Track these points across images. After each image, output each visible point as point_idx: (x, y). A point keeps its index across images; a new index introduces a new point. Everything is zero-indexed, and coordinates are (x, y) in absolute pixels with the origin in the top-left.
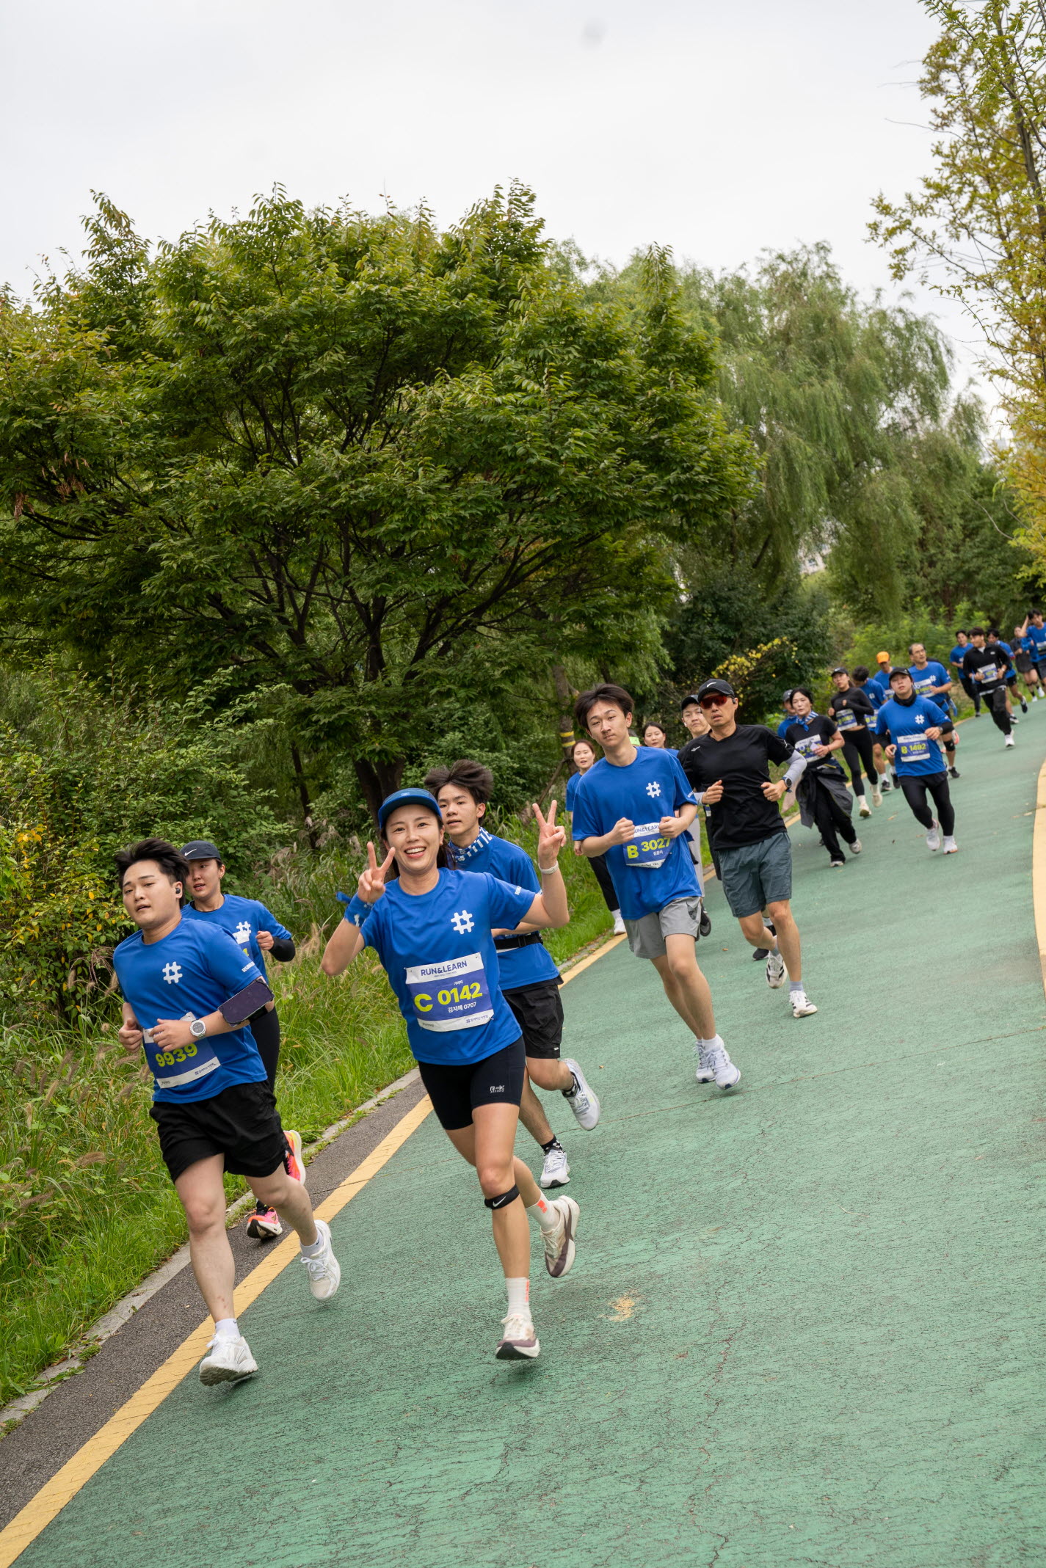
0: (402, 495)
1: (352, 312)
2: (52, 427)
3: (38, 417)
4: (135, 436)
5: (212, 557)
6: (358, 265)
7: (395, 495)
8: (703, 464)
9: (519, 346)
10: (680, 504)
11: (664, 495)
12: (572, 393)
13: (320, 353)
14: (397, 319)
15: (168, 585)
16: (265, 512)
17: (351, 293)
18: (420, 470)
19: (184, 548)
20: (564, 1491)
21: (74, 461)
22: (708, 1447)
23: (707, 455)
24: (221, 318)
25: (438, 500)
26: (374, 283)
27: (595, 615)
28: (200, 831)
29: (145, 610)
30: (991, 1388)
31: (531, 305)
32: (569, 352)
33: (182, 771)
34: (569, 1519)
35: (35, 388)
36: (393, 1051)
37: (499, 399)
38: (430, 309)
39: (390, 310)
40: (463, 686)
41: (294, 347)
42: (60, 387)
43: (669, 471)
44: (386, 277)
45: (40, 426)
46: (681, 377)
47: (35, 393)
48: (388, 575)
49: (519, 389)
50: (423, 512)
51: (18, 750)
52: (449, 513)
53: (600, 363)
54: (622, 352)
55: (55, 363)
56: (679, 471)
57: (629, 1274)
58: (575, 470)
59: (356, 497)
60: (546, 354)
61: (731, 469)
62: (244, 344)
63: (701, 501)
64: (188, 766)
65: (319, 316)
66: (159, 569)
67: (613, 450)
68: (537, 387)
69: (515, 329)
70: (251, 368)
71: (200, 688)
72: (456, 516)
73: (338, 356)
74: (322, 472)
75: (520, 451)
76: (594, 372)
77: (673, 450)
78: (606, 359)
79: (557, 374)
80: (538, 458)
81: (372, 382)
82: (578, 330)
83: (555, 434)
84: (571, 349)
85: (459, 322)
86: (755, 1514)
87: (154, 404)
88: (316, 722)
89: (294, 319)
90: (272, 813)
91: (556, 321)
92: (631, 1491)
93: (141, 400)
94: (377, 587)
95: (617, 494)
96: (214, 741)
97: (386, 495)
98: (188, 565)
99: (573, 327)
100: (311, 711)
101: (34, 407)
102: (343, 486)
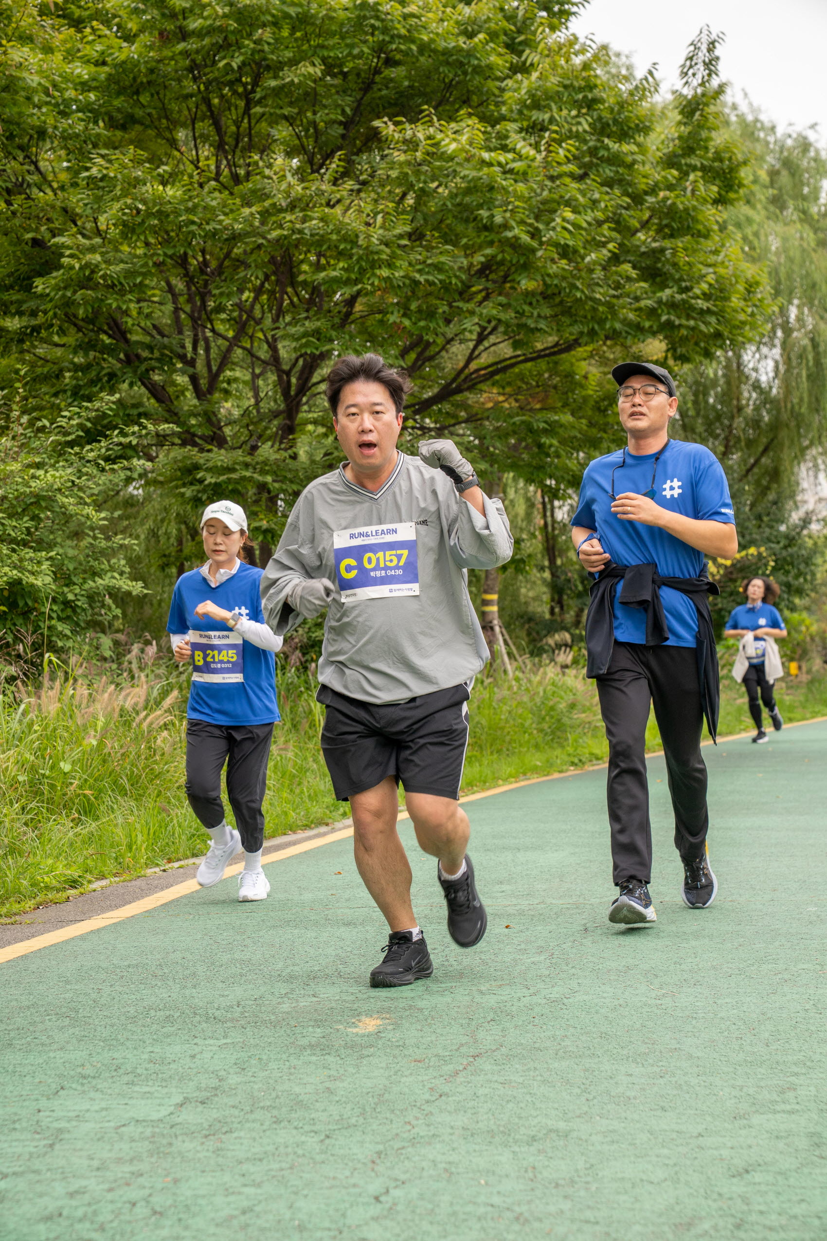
0: (352, 240)
1: (342, 25)
4: (64, 114)
5: (122, 266)
7: (345, 239)
8: (705, 286)
9: (523, 103)
10: (668, 328)
11: (652, 312)
12: (572, 168)
13: (293, 62)
14: (390, 42)
15: (65, 288)
16: (194, 228)
18: (379, 218)
19: (92, 249)
20: (235, 1135)
22: (414, 1122)
25: (393, 256)
27: (545, 431)
28: (39, 563)
30: (756, 1120)
31: (548, 60)
32: (579, 123)
33: (32, 495)
34: (229, 1154)
37: (486, 155)
38: (432, 41)
39: (385, 30)
41: (266, 48)
43: (663, 286)
46: (701, 186)
49: (514, 150)
50: (375, 265)
52: (402, 273)
53: (611, 144)
54: (640, 139)
56: (675, 289)
58: (556, 256)
59: (300, 232)
60: (552, 120)
61: (735, 301)
62: (210, 31)
63: (693, 329)
64: (42, 489)
65: (304, 20)
66: (59, 267)
67: (604, 245)
68: (532, 152)
69: (525, 84)
70: (214, 63)
71: (75, 409)
72: (410, 278)
73: (314, 70)
74: (268, 196)
75: (498, 219)
76: (602, 153)
77: (675, 265)
78: (620, 141)
79: (559, 143)
80: (516, 231)
81: (348, 111)
82: (595, 101)
83: (541, 211)
84: (582, 120)
85: (462, 64)
86: (446, 1170)
87: (94, 84)
88: (201, 481)
89: (273, 16)
90: (127, 570)
91: (572, 85)
92: (312, 1141)
93: (79, 77)
94: (304, 341)
95: (598, 296)
96: (79, 471)
97: (334, 237)
98: (94, 269)
99: (590, 96)
100: (197, 467)
102: (289, 217)
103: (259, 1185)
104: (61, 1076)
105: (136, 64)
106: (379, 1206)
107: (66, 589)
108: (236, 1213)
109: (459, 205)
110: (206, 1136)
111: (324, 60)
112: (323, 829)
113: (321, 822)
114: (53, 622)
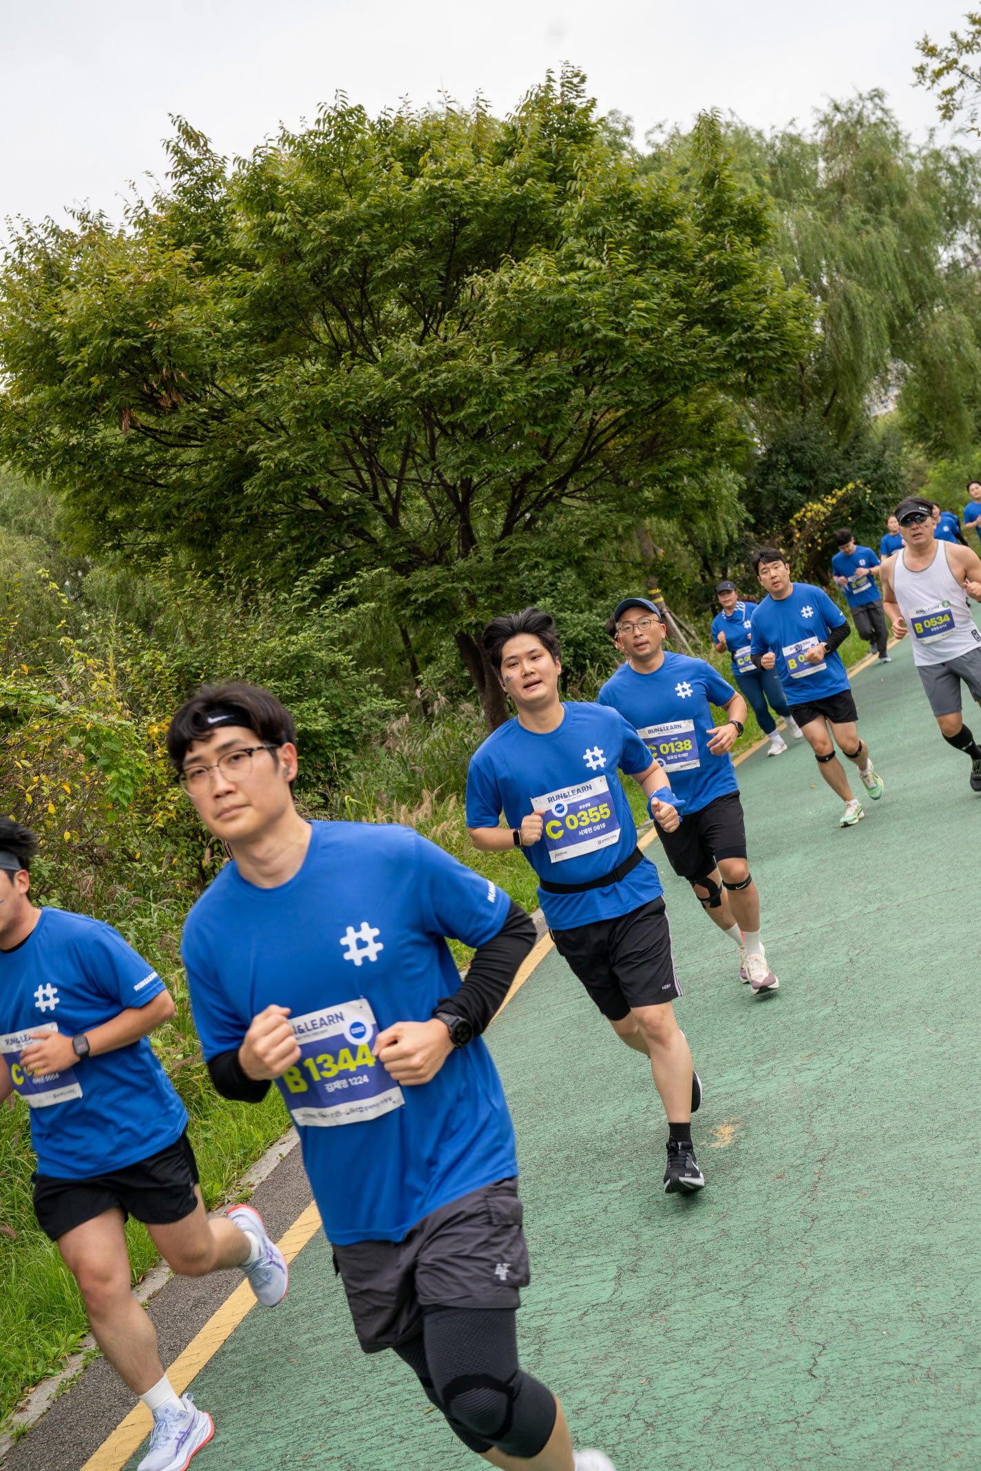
0: (477, 379)
1: (419, 208)
2: (150, 344)
3: (136, 336)
4: (227, 346)
5: (306, 454)
6: (421, 162)
7: (471, 380)
8: (763, 322)
9: (579, 225)
10: (743, 362)
11: (728, 356)
12: (632, 266)
13: (392, 250)
14: (462, 210)
15: (268, 484)
16: (351, 407)
17: (416, 189)
18: (494, 355)
19: (280, 447)
20: (673, 1309)
21: (172, 374)
22: (805, 1262)
23: (766, 313)
24: (297, 226)
25: (512, 382)
26: (437, 178)
27: (669, 478)
28: (315, 711)
29: (249, 509)
31: (588, 184)
32: (627, 227)
33: (293, 657)
34: (678, 1334)
35: (131, 309)
37: (562, 279)
38: (492, 198)
39: (455, 202)
40: (549, 558)
41: (366, 247)
42: (154, 306)
43: (730, 331)
44: (448, 171)
45: (138, 345)
46: (736, 240)
47: (131, 313)
48: (471, 457)
49: (582, 267)
50: (500, 393)
51: (143, 648)
52: (524, 393)
53: (657, 234)
54: (678, 221)
55: (147, 283)
56: (740, 331)
57: (728, 1103)
58: (640, 340)
59: (435, 385)
60: (605, 230)
61: (791, 324)
62: (319, 249)
63: (763, 358)
64: (299, 651)
65: (388, 215)
66: (259, 469)
67: (675, 317)
68: (598, 264)
69: (576, 207)
70: (329, 271)
71: (305, 578)
72: (530, 395)
73: (407, 252)
74: (402, 364)
75: (587, 327)
76: (652, 243)
77: (734, 311)
78: (663, 230)
79: (617, 249)
80: (603, 332)
81: (443, 273)
82: (634, 204)
83: (618, 308)
84: (628, 223)
85: (520, 207)
86: (851, 1322)
87: (242, 313)
88: (415, 601)
89: (364, 221)
90: (381, 690)
91: (612, 198)
93: (229, 311)
94: (463, 469)
95: (682, 360)
96: (322, 626)
97: (463, 381)
98: (285, 463)
99: (629, 202)
100: (408, 591)
101: (132, 327)
102: (423, 376)
103: (713, 1374)
105: (269, 288)
106: (817, 1382)
107: (339, 721)
108: (709, 1413)
110: (651, 1315)
111: (413, 241)
114: (338, 751)
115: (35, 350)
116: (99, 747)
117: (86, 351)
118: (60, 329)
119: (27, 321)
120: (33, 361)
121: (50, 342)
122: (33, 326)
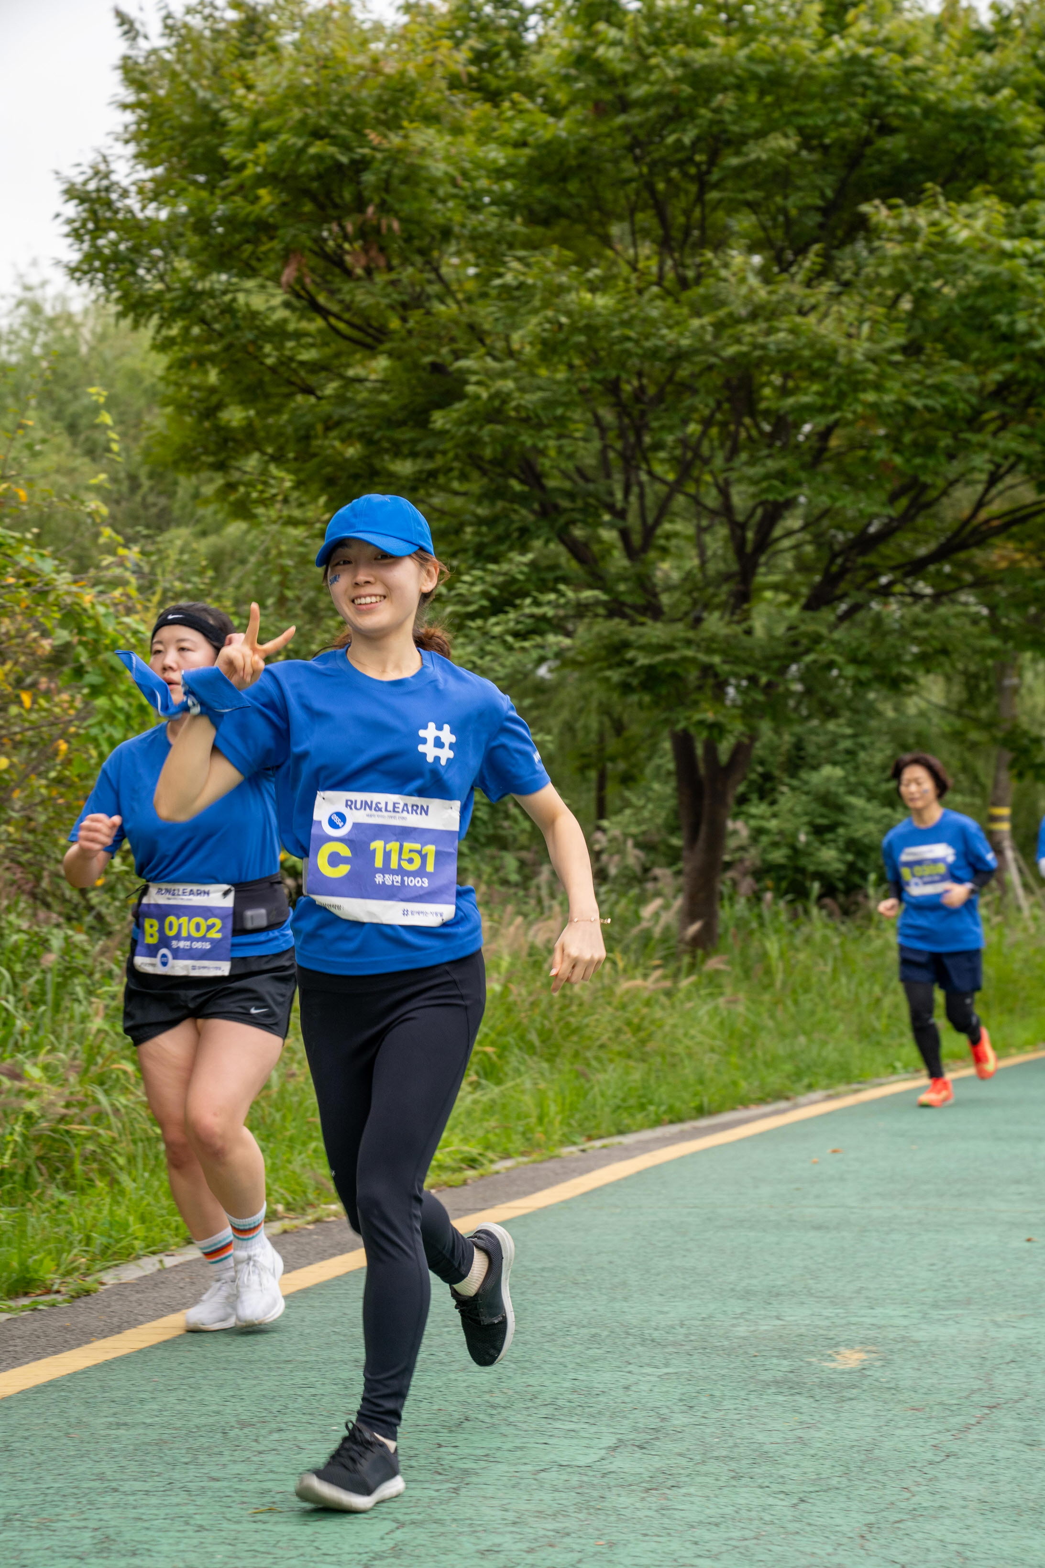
0: (829, 356)
1: (824, 85)
2: (361, 165)
3: (346, 147)
4: (475, 208)
5: (540, 394)
6: (850, 15)
7: (820, 355)
13: (760, 135)
14: (887, 104)
15: (470, 423)
16: (629, 345)
17: (829, 53)
18: (866, 328)
19: (504, 374)
20: (683, 1491)
21: (380, 221)
22: (914, 1489)
24: (635, 57)
25: (882, 375)
26: (868, 44)
34: (678, 1515)
35: (351, 105)
36: (624, 1100)
37: (1008, 245)
38: (941, 101)
39: (880, 90)
40: (853, 660)
41: (727, 117)
42: (385, 111)
44: (886, 41)
45: (344, 159)
47: (350, 111)
50: (858, 386)
52: (893, 398)
55: (389, 77)
57: (872, 1333)
59: (764, 347)
62: (657, 99)
65: (776, 81)
66: (462, 396)
70: (663, 138)
71: (478, 573)
72: (904, 404)
73: (786, 143)
74: (723, 304)
81: (829, 193)
85: (978, 130)
86: (959, 1553)
87: (512, 170)
88: (631, 662)
89: (737, 77)
92: (782, 1506)
93: (494, 161)
94: (764, 484)
96: (482, 650)
97: (807, 353)
98: (504, 398)
100: (626, 645)
101: (344, 132)
102: (750, 329)
104: (464, 1403)
105: (564, 144)
109: (971, 308)
110: (648, 1490)
111: (800, 130)
112: (782, 1105)
113: (779, 1096)
115: (190, 131)
116: (94, 655)
117: (266, 148)
118: (238, 108)
119: (194, 84)
120: (184, 146)
121: (218, 126)
122: (201, 94)
